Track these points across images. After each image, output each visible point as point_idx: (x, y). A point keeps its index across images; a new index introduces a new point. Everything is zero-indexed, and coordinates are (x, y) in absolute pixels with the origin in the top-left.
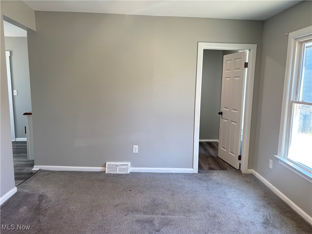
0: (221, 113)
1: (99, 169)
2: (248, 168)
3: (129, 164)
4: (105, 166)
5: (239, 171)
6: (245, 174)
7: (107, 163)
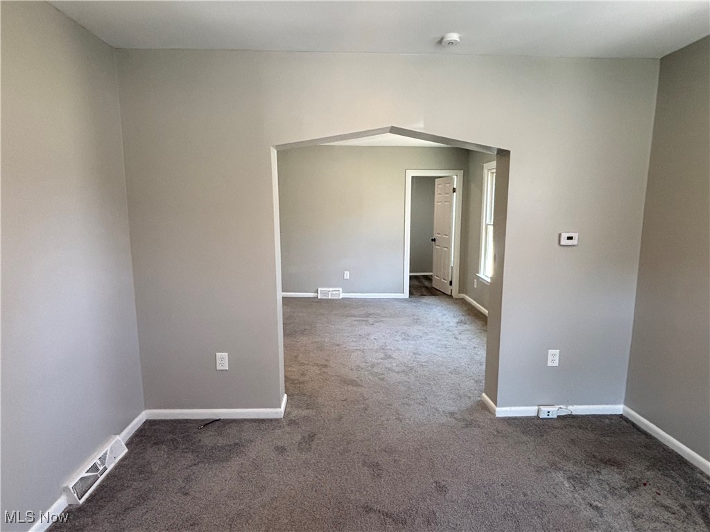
0: (434, 240)
1: (311, 295)
2: (459, 293)
3: (341, 289)
4: (317, 292)
5: (451, 296)
6: (456, 299)
7: (319, 289)
